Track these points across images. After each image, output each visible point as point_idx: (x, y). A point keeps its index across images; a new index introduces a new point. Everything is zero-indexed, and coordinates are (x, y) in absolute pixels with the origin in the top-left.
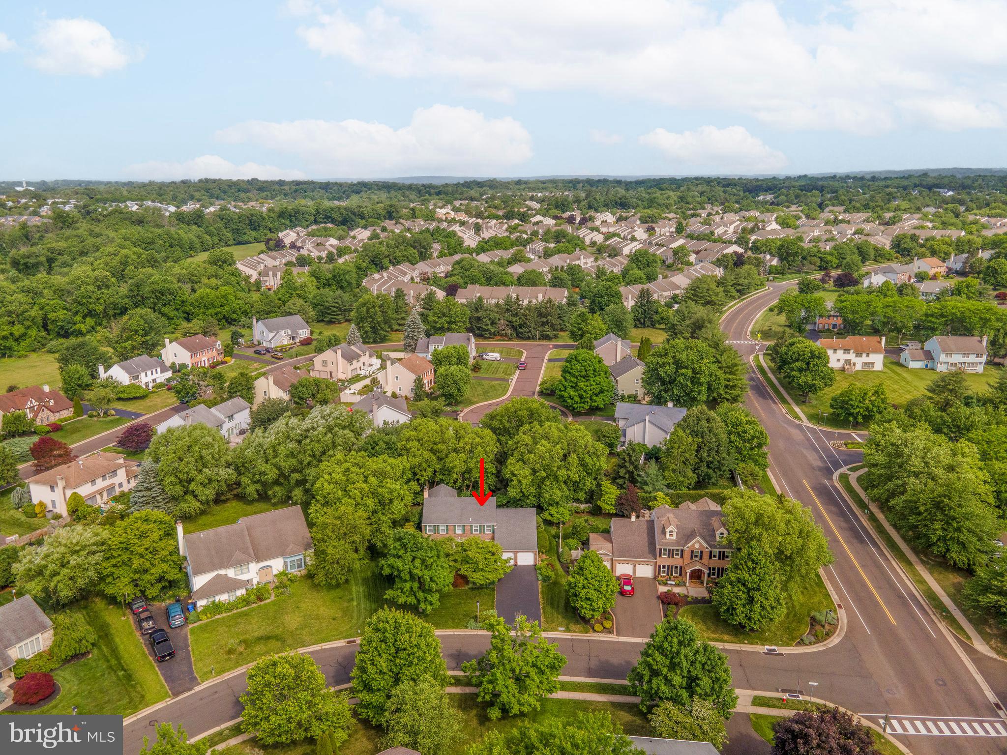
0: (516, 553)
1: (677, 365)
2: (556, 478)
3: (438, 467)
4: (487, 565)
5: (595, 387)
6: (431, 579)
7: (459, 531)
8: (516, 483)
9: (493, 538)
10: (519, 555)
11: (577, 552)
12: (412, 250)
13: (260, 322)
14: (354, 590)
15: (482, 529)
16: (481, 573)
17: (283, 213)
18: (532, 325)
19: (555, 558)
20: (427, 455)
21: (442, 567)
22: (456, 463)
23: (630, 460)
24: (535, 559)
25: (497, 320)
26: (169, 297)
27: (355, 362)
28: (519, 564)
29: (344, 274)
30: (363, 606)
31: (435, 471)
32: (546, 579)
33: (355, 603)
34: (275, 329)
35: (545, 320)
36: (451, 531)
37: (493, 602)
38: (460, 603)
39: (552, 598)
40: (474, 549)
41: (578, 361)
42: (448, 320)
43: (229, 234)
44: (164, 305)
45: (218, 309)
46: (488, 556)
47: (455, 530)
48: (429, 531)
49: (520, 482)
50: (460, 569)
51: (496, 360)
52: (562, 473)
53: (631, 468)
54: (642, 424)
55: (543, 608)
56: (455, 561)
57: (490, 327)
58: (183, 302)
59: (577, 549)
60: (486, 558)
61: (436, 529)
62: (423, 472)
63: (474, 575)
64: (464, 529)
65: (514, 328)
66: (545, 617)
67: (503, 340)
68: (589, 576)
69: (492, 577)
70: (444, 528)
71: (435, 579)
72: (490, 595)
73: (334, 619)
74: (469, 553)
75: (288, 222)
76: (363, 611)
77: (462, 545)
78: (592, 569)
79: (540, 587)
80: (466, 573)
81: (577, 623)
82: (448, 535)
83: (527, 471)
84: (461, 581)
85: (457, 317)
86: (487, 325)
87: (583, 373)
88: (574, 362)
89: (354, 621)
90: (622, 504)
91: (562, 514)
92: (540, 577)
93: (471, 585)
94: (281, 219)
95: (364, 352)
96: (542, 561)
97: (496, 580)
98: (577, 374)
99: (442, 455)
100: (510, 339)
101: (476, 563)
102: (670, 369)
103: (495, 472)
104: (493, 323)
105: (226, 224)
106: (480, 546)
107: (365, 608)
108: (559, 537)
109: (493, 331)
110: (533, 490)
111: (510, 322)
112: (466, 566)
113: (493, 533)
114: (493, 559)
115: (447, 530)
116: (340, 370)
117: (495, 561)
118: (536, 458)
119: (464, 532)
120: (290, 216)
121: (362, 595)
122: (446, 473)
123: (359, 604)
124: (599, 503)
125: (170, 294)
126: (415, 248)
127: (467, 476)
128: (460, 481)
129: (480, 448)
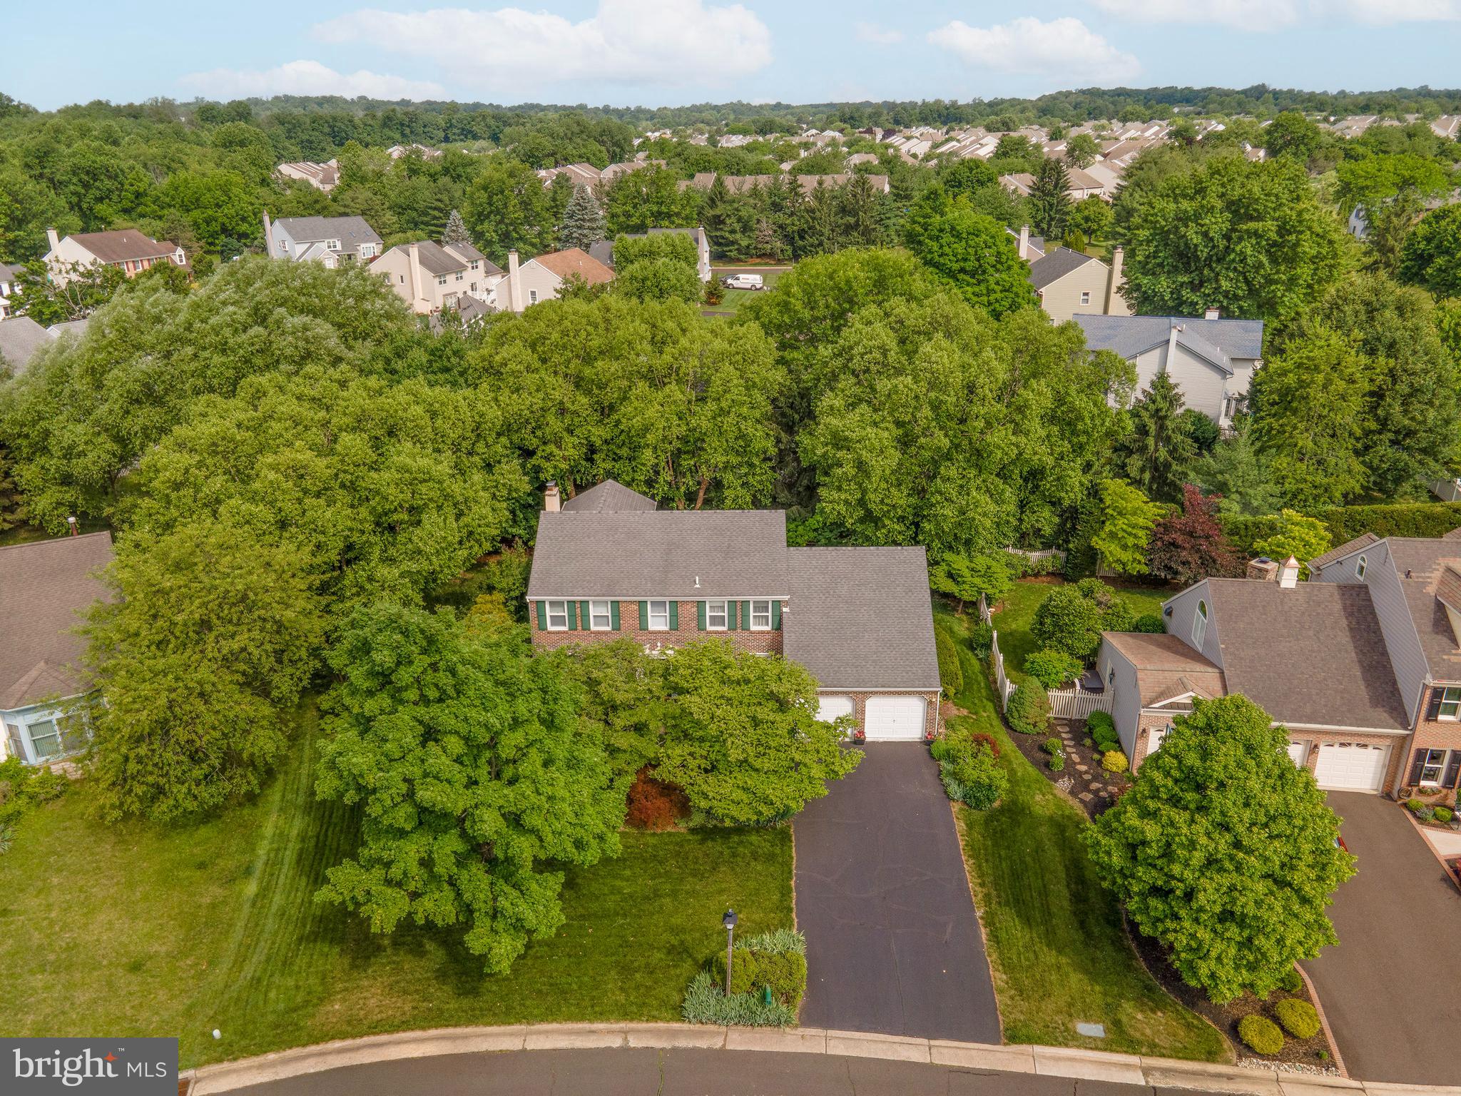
0: (859, 699)
1: (1235, 213)
2: (978, 456)
3: (598, 434)
4: (763, 747)
5: (998, 295)
6: (515, 820)
7: (658, 622)
8: (849, 469)
9: (777, 647)
10: (872, 705)
11: (1068, 694)
12: (596, 146)
13: (277, 223)
14: (268, 830)
15: (738, 613)
16: (742, 778)
17: (389, 118)
18: (826, 231)
19: (988, 713)
20: (561, 390)
21: (573, 763)
22: (651, 413)
23: (1162, 428)
24: (929, 720)
25: (753, 223)
26: (108, 183)
27: (451, 278)
28: (871, 735)
29: (464, 166)
30: (278, 900)
31: (592, 450)
32: (976, 796)
33: (251, 888)
34: (310, 238)
35: (852, 220)
36: (629, 622)
37: (785, 892)
38: (657, 894)
39: (1016, 876)
40: (711, 687)
41: (958, 236)
42: (655, 208)
43: (293, 149)
44: (100, 200)
45: (210, 212)
46: (765, 713)
47: (642, 617)
48: (554, 622)
49: (860, 465)
50: (654, 764)
51: (753, 288)
52: (999, 438)
53: (1163, 454)
54: (1157, 353)
55: (990, 921)
56: (639, 728)
57: (738, 236)
58: (138, 195)
59: (1069, 685)
60: (756, 722)
61: (578, 613)
62: (552, 448)
63: (711, 785)
64: (674, 618)
65: (789, 239)
66: (1008, 967)
67: (766, 264)
68: (1240, 817)
69: (783, 793)
70: (606, 611)
71: (533, 820)
72: (771, 858)
73: (136, 967)
74: (692, 703)
75: (397, 136)
76: (270, 924)
77: (667, 671)
78: (1254, 784)
79: (960, 826)
80: (681, 779)
81: (1148, 999)
82: (617, 637)
83: (886, 435)
84: (661, 803)
85: (673, 202)
86: (733, 232)
87: (969, 266)
88: (947, 238)
89: (220, 974)
90: (1173, 544)
91: (988, 575)
92: (954, 788)
93: (697, 820)
94: (386, 131)
95: (474, 261)
96: (949, 725)
97: (797, 806)
98: (956, 266)
99: (611, 395)
100: (779, 262)
101: (719, 739)
102: (1218, 223)
103: (773, 451)
104: (746, 229)
105: (289, 131)
106: (734, 673)
107: (282, 913)
108: (988, 646)
109: (744, 243)
110: (902, 499)
111: (781, 227)
112: (678, 751)
113: (779, 627)
114: (783, 722)
115: (617, 615)
116: (419, 293)
117: (793, 732)
118: (922, 388)
119: (675, 626)
120: (402, 125)
121: (290, 855)
122: (624, 452)
123: (264, 892)
124: (1096, 542)
125: (110, 177)
126: (602, 143)
127: (687, 462)
128: (667, 476)
129: (727, 368)
